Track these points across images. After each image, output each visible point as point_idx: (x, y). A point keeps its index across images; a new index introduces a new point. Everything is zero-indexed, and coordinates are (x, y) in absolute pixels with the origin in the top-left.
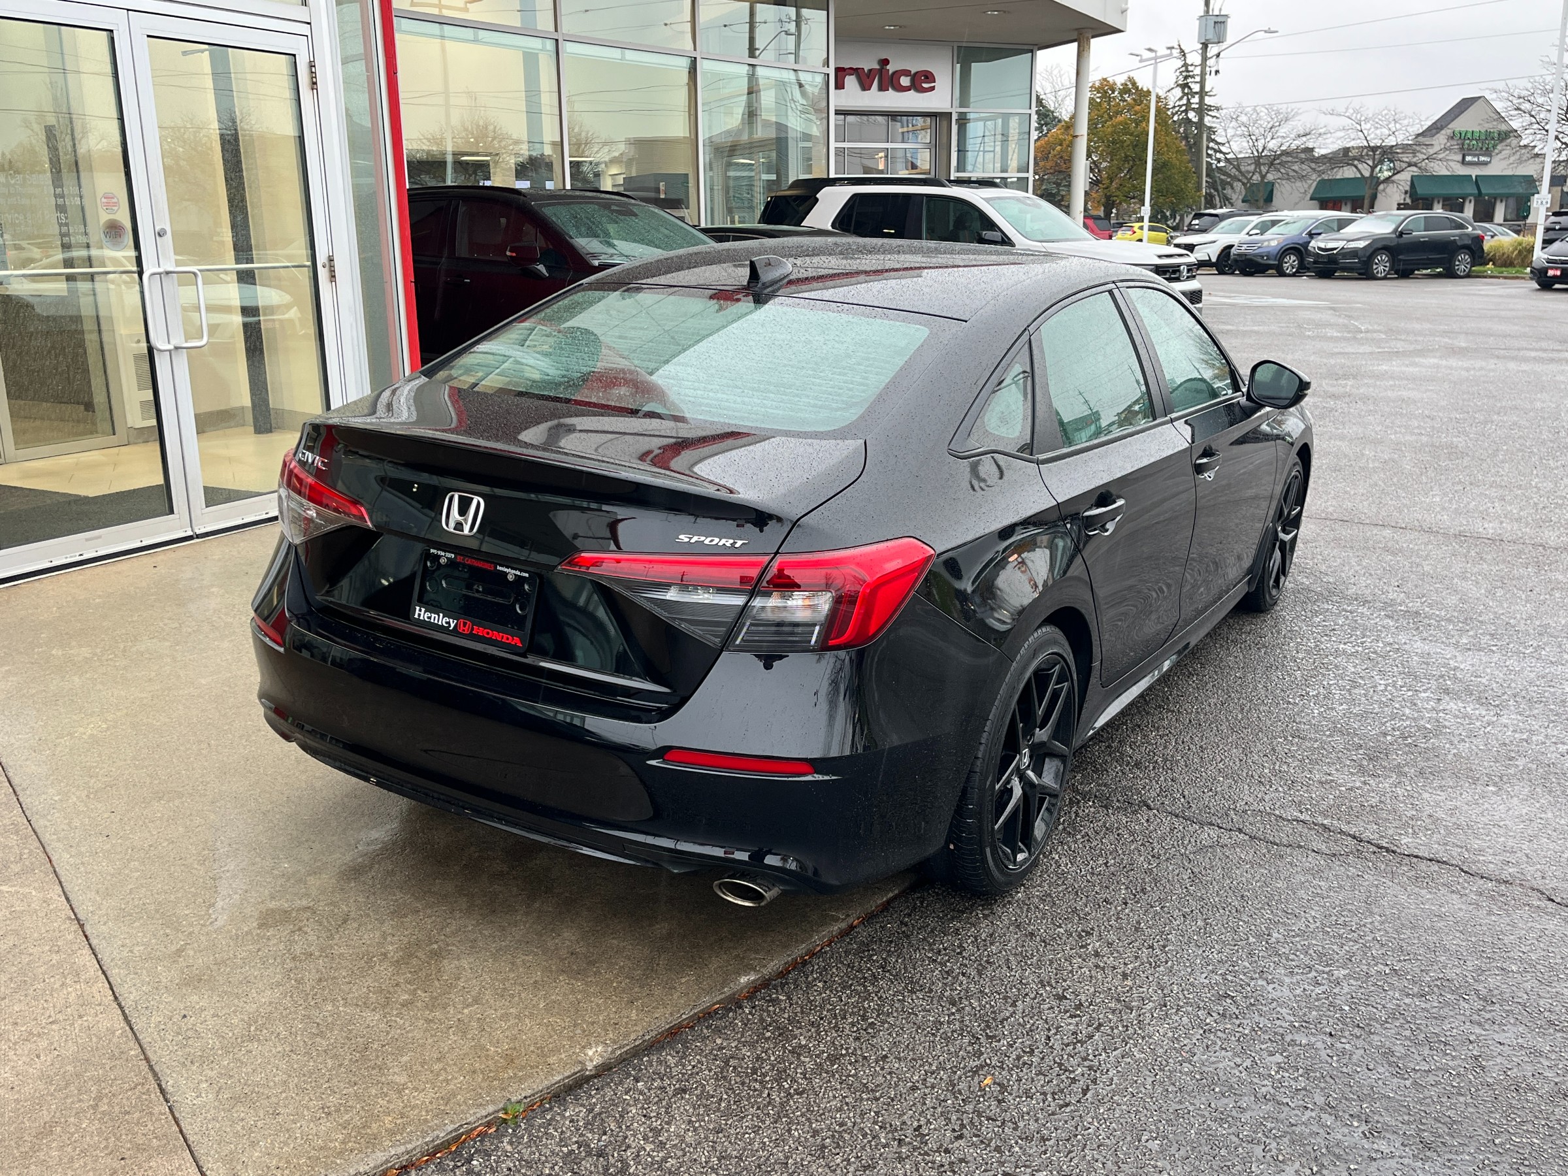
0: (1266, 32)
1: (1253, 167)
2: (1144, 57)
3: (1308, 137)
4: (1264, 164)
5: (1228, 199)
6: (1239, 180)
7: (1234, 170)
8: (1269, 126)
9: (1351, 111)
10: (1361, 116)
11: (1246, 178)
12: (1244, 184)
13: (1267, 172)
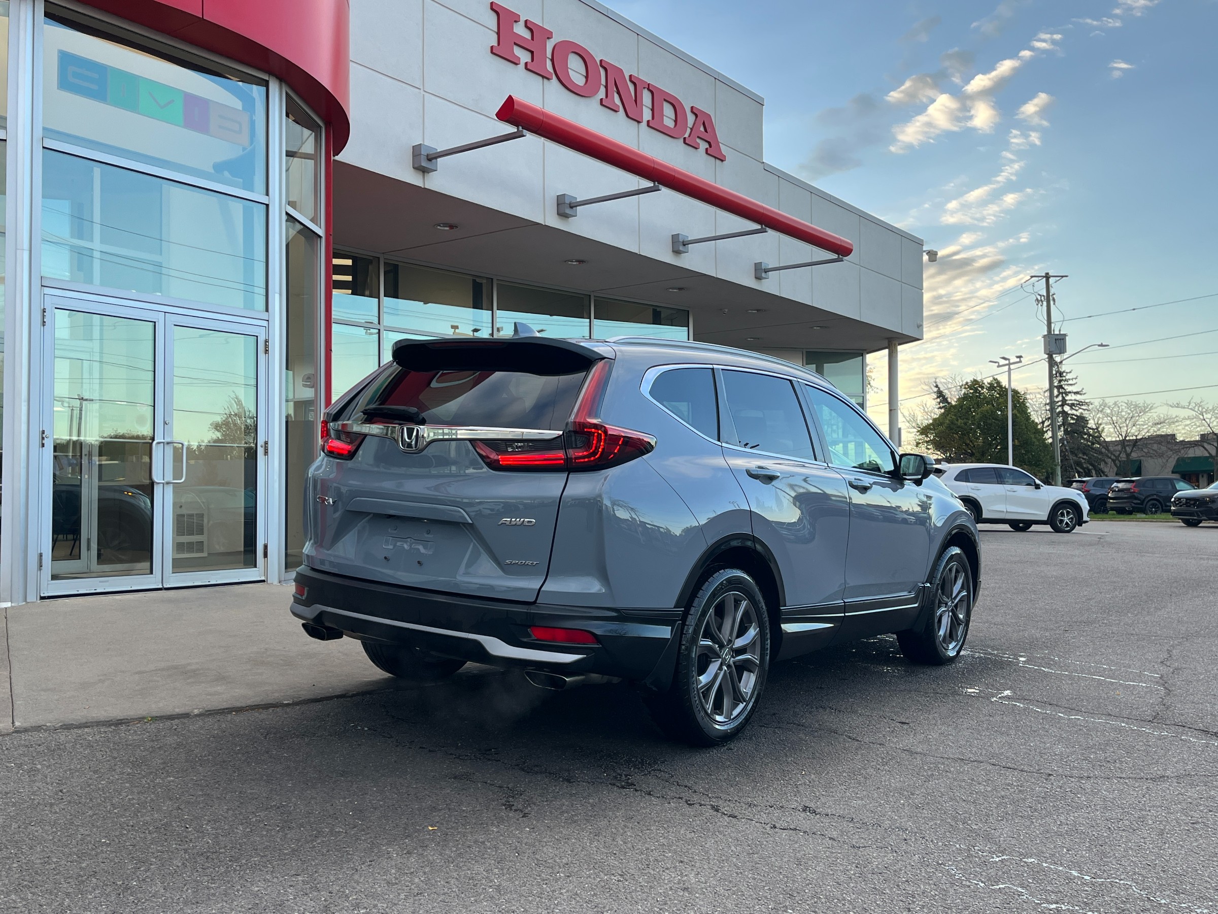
0: (1099, 346)
1: (1119, 447)
2: (1000, 364)
3: (1162, 425)
4: (1128, 445)
5: (1103, 472)
6: (1110, 458)
7: (1103, 450)
8: (1130, 416)
9: (1194, 405)
10: (1202, 409)
11: (1114, 455)
12: (1113, 460)
13: (1132, 451)
